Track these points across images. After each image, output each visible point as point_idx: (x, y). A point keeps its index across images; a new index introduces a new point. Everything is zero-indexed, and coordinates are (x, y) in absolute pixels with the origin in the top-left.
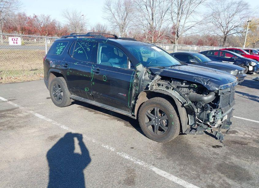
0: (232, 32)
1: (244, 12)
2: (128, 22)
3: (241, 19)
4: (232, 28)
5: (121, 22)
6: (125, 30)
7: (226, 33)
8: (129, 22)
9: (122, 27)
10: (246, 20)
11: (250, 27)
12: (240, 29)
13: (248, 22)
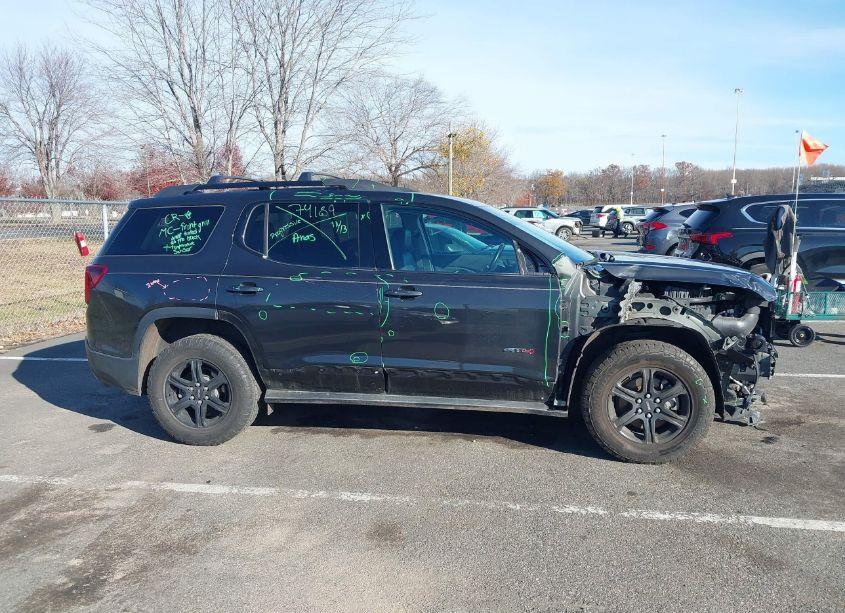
0: (411, 165)
1: (429, 111)
2: (65, 134)
3: (427, 127)
4: (407, 153)
5: (38, 135)
6: (57, 165)
7: (393, 169)
8: (70, 135)
9: (44, 153)
10: (440, 132)
11: (456, 152)
12: (429, 157)
13: (450, 136)
